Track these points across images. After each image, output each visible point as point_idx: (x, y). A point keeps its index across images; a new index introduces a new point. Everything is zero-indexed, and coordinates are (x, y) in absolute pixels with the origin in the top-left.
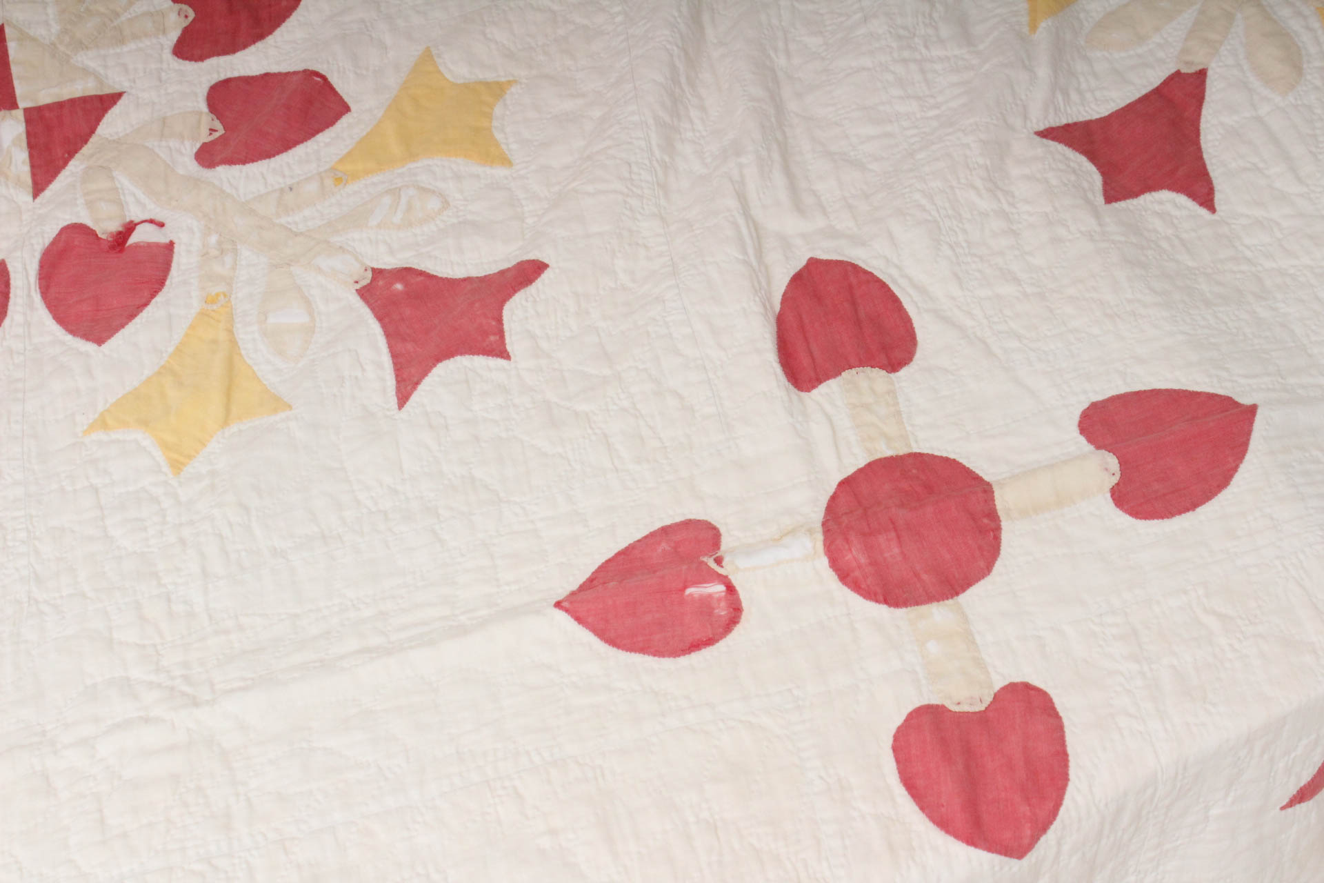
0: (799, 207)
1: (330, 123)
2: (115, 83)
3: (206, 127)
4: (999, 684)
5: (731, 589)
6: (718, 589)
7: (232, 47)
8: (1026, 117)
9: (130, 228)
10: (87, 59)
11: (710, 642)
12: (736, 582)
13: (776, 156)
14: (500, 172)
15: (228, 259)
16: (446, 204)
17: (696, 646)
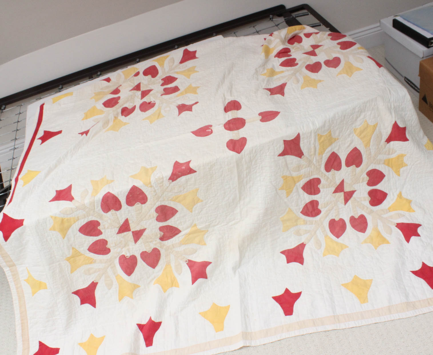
0: (231, 95)
1: (178, 91)
2: (152, 88)
3: (163, 92)
4: (241, 137)
5: (212, 130)
6: (210, 130)
7: (167, 84)
8: (262, 87)
9: (151, 102)
10: (150, 86)
11: (208, 135)
12: (213, 129)
13: (229, 91)
14: (196, 95)
15: (162, 105)
16: (189, 98)
17: (206, 136)
